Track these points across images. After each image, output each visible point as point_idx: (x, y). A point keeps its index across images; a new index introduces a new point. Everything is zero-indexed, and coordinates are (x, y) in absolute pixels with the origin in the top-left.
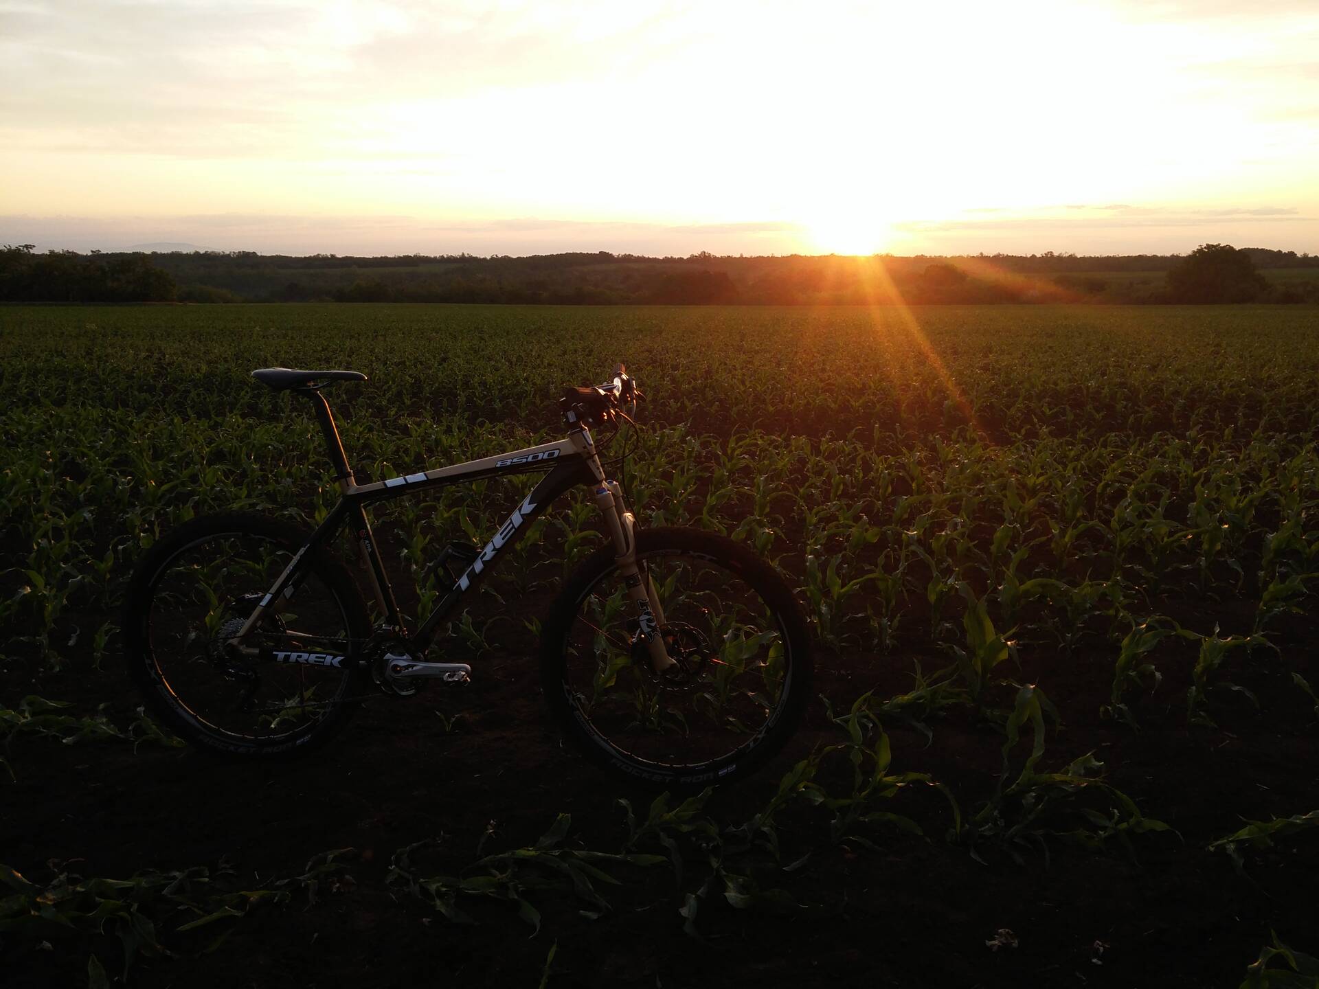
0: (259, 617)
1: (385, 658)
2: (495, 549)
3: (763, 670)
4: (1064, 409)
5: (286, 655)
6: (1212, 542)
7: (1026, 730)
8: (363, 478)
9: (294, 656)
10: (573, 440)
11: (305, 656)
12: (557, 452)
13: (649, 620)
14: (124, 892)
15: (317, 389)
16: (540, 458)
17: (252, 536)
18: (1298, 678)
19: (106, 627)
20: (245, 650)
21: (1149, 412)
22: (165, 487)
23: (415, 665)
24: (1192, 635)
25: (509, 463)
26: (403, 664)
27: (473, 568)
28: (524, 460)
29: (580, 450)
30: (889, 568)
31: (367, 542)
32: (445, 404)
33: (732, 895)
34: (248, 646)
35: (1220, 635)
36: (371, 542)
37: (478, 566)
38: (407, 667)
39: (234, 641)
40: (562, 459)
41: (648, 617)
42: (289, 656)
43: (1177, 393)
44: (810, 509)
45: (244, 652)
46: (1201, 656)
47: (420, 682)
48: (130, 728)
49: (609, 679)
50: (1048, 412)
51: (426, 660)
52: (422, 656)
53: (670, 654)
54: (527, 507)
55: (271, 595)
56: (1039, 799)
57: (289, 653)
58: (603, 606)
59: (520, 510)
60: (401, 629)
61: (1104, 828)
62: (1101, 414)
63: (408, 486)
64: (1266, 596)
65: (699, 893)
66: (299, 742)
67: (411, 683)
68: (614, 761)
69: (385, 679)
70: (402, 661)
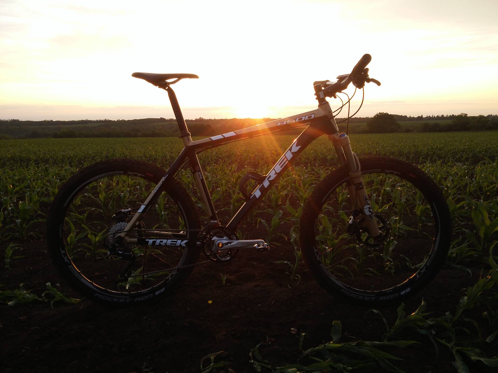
0: (137, 220)
1: (212, 239)
2: (276, 173)
5: (153, 241)
9: (158, 241)
11: (165, 241)
12: (313, 116)
13: (369, 208)
16: (303, 119)
17: (130, 173)
20: (128, 239)
23: (232, 242)
25: (285, 123)
26: (225, 242)
27: (263, 186)
28: (294, 121)
29: (327, 114)
31: (200, 173)
34: (130, 237)
37: (266, 184)
38: (227, 244)
39: (122, 235)
40: (316, 119)
41: (369, 206)
42: (155, 241)
45: (128, 241)
47: (234, 252)
51: (237, 239)
52: (235, 238)
54: (295, 149)
55: (145, 206)
57: (155, 240)
59: (290, 149)
63: (225, 139)
66: (157, 293)
67: (228, 253)
68: (343, 291)
69: (212, 252)
70: (225, 240)
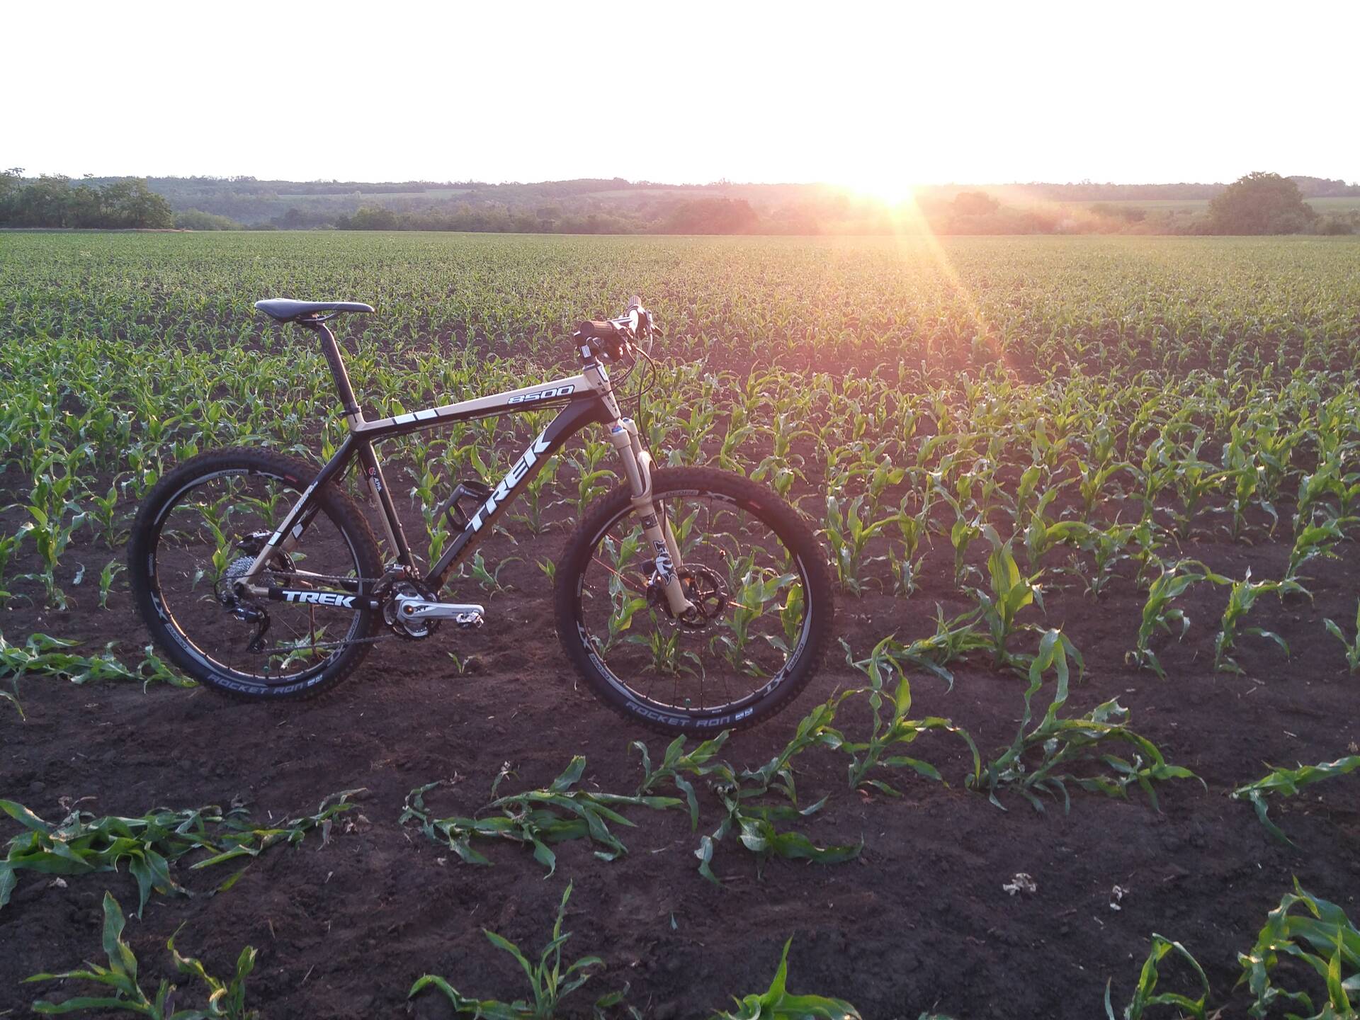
0: (268, 556)
1: (396, 599)
2: (507, 488)
3: (782, 613)
4: (1098, 345)
5: (295, 595)
6: (1247, 485)
7: (1050, 676)
8: (371, 414)
9: (304, 596)
10: (587, 376)
11: (315, 596)
12: (571, 389)
13: (665, 562)
14: (137, 831)
15: (323, 321)
16: (553, 395)
17: (259, 473)
18: (1329, 623)
19: (111, 565)
20: (253, 589)
21: (1185, 350)
22: (166, 423)
23: (428, 606)
24: (1224, 580)
25: (521, 400)
26: (415, 605)
27: (486, 507)
28: (537, 397)
29: (595, 386)
30: (912, 510)
31: (377, 480)
32: (454, 337)
33: (749, 838)
34: (258, 585)
35: (1251, 580)
36: (380, 480)
37: (491, 506)
38: (419, 608)
39: (243, 581)
40: (575, 396)
41: (664, 559)
42: (299, 595)
43: (1215, 329)
44: (831, 449)
45: (253, 592)
46: (1231, 601)
47: (432, 624)
48: (140, 667)
49: (625, 621)
50: (1081, 349)
51: (439, 601)
52: (435, 597)
53: (687, 596)
54: (541, 446)
55: (279, 534)
56: (1061, 745)
57: (298, 593)
58: (618, 548)
59: (533, 449)
60: (412, 569)
61: (1126, 775)
62: (1136, 351)
63: (418, 423)
64: (1300, 540)
65: (715, 835)
66: (310, 682)
67: (423, 624)
68: (629, 704)
69: (396, 619)
70: (414, 602)
